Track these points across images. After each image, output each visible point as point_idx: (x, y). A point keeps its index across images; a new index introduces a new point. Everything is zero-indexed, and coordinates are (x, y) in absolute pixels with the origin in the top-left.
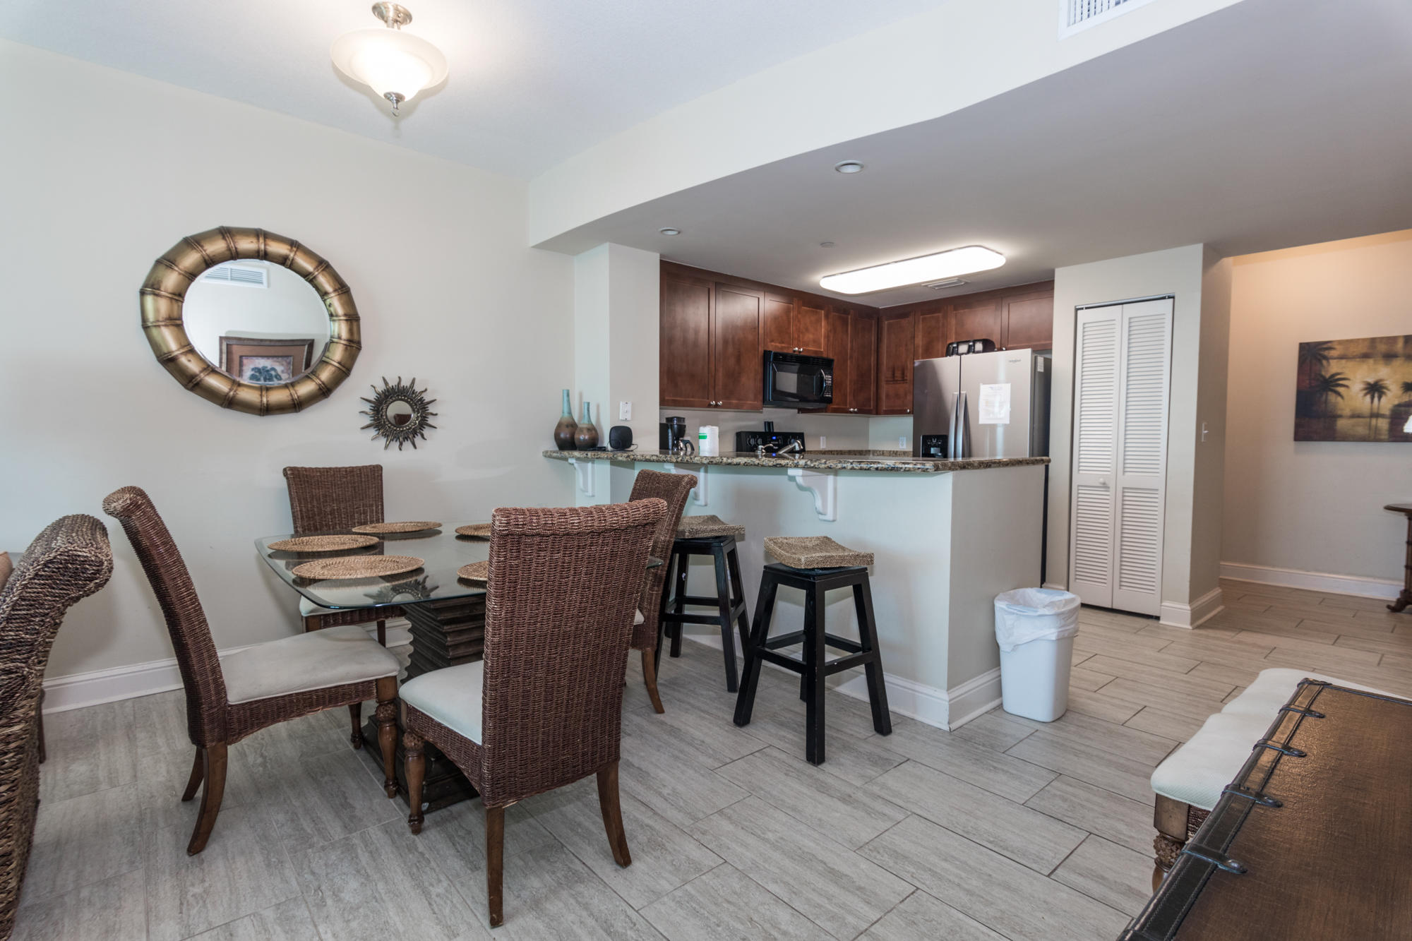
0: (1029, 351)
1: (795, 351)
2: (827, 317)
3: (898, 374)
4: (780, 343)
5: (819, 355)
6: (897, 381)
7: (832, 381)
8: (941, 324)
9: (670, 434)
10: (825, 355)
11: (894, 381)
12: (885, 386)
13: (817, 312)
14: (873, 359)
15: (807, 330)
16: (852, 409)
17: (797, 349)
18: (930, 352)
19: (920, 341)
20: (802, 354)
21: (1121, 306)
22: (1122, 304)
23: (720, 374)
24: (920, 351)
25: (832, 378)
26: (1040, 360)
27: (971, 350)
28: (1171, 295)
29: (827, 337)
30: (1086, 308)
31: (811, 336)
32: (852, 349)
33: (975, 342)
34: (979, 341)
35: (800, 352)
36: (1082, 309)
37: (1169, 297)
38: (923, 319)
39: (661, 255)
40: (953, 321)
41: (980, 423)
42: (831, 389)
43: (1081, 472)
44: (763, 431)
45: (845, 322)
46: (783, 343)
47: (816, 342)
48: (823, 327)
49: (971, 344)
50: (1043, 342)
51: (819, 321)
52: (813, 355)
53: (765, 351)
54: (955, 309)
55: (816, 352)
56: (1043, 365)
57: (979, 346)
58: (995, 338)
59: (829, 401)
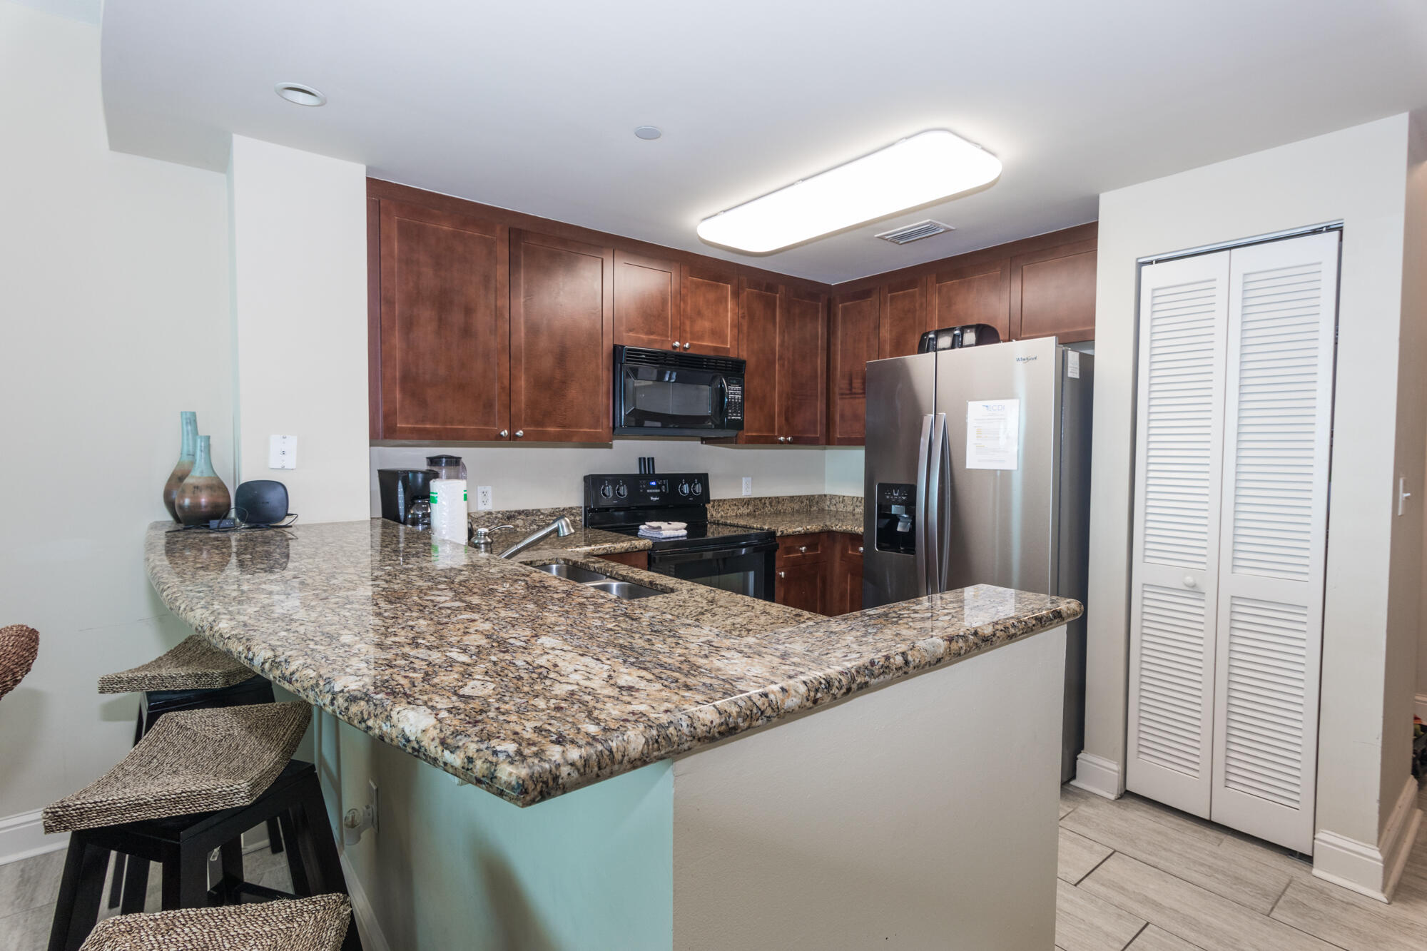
0: (1052, 340)
1: (675, 347)
2: (736, 294)
3: (857, 383)
4: (647, 334)
5: (722, 355)
6: (855, 394)
7: (743, 394)
8: (917, 305)
9: (401, 490)
10: (733, 355)
11: (851, 394)
12: (839, 401)
13: (717, 286)
14: (820, 363)
15: (699, 314)
16: (782, 438)
17: (677, 344)
18: (900, 348)
19: (886, 333)
20: (689, 352)
21: (1227, 252)
22: (1230, 248)
23: (522, 383)
24: (888, 348)
25: (743, 391)
26: (1073, 357)
27: (957, 343)
28: (1333, 224)
29: (737, 326)
30: (1158, 261)
31: (707, 324)
32: (782, 345)
33: (963, 329)
34: (970, 327)
35: (685, 349)
36: (1151, 263)
37: (1329, 229)
38: (892, 298)
39: (369, 169)
40: (936, 301)
41: (967, 467)
42: (741, 406)
43: (1148, 560)
44: (637, 472)
45: (770, 305)
46: (652, 333)
47: (717, 334)
48: (730, 311)
49: (957, 332)
50: (1080, 329)
51: (721, 300)
52: (712, 354)
53: (615, 346)
54: (939, 280)
55: (715, 349)
56: (1078, 366)
57: (970, 337)
58: (1001, 325)
59: (739, 425)
